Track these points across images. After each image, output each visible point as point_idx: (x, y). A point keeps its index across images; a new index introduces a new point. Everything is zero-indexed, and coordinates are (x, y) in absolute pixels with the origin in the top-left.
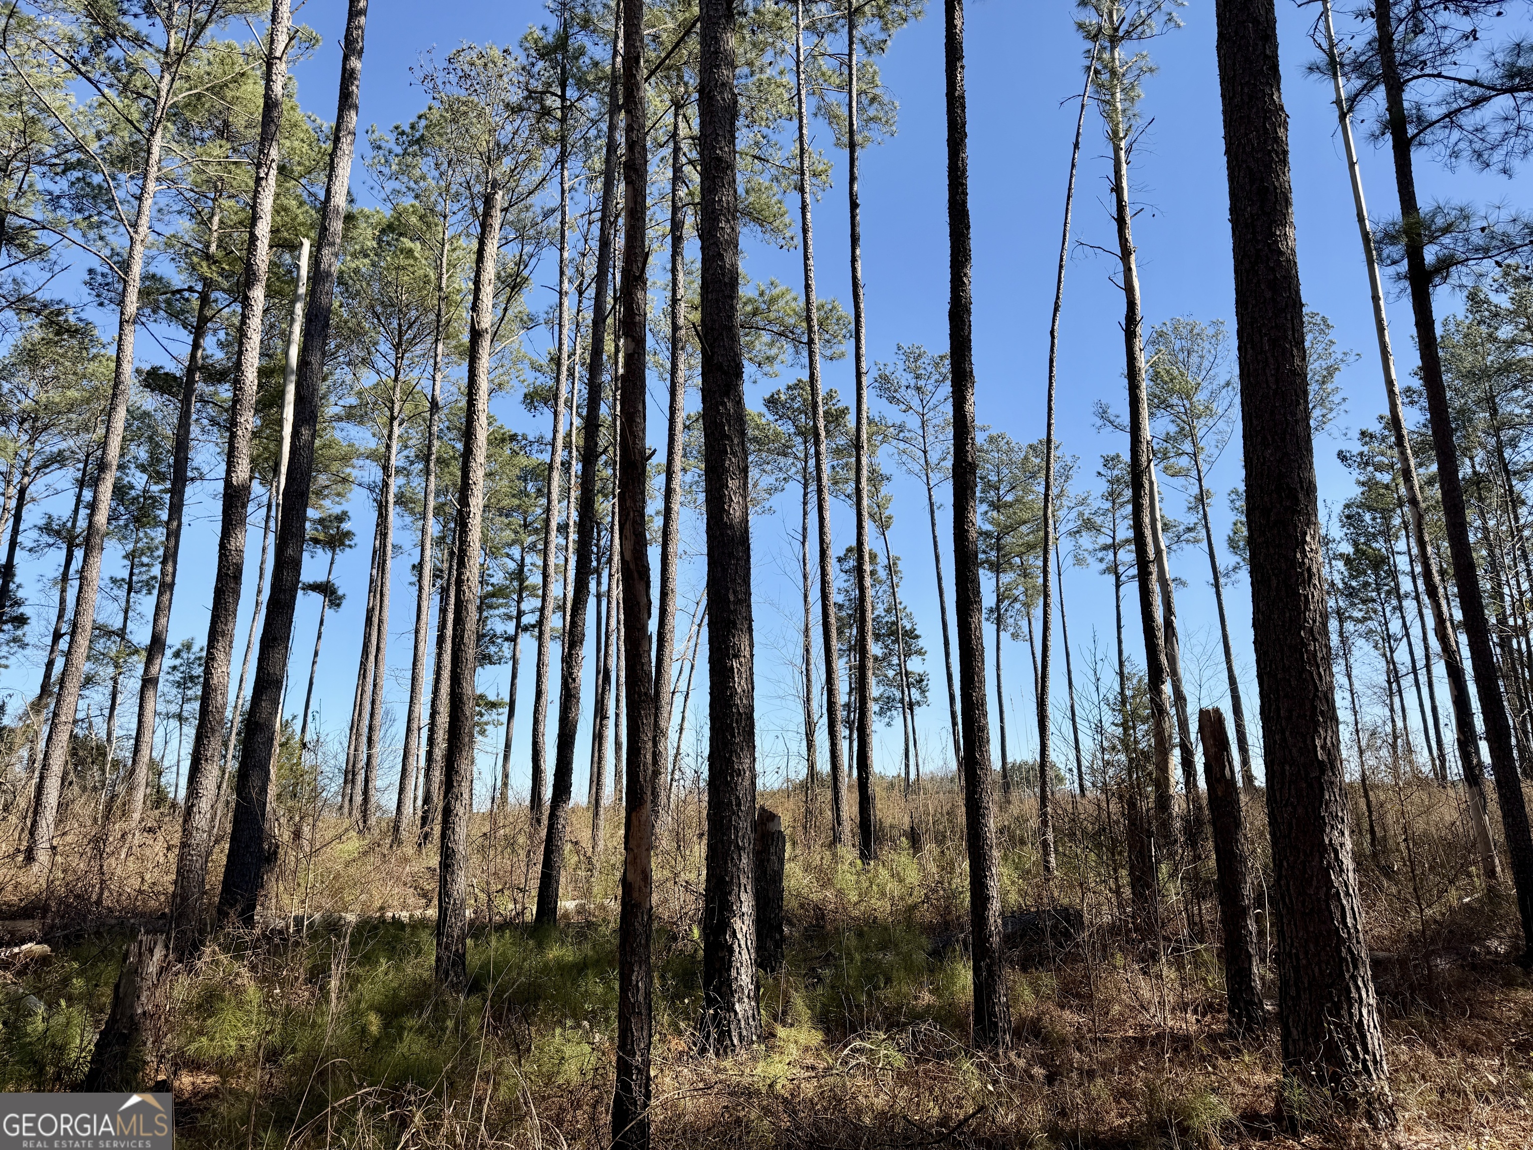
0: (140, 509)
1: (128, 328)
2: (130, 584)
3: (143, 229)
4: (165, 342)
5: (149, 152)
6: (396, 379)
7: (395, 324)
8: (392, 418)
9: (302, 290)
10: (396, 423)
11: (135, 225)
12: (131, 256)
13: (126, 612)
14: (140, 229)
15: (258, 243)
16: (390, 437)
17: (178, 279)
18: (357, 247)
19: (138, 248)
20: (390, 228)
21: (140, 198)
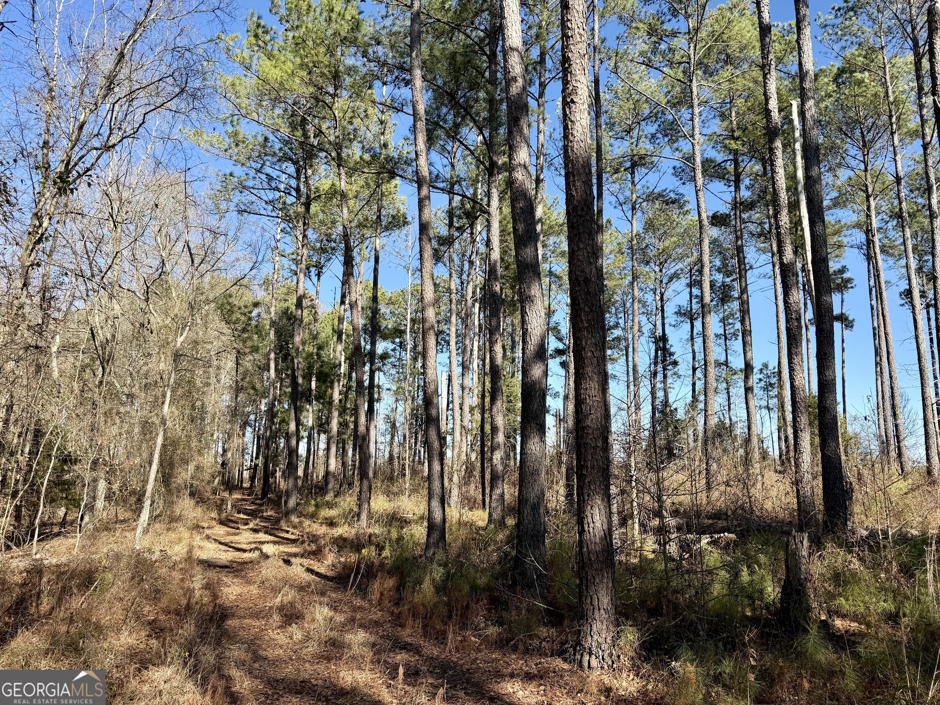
0: (723, 293)
1: (701, 194)
2: (725, 335)
3: (697, 136)
4: (719, 195)
5: (692, 92)
6: (866, 170)
7: (858, 132)
8: (868, 197)
9: (797, 134)
10: (871, 199)
11: (692, 136)
12: (694, 153)
13: (726, 351)
14: (696, 137)
15: (772, 114)
16: (869, 208)
17: (719, 157)
18: (823, 93)
19: (697, 147)
20: (841, 71)
21: (692, 120)
